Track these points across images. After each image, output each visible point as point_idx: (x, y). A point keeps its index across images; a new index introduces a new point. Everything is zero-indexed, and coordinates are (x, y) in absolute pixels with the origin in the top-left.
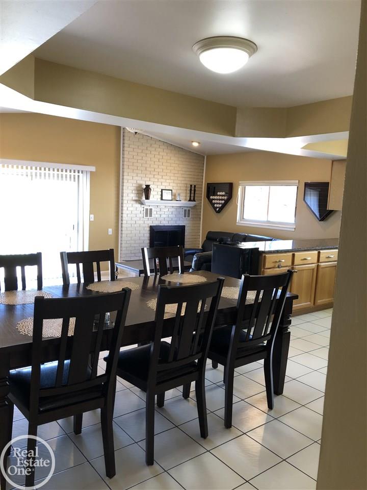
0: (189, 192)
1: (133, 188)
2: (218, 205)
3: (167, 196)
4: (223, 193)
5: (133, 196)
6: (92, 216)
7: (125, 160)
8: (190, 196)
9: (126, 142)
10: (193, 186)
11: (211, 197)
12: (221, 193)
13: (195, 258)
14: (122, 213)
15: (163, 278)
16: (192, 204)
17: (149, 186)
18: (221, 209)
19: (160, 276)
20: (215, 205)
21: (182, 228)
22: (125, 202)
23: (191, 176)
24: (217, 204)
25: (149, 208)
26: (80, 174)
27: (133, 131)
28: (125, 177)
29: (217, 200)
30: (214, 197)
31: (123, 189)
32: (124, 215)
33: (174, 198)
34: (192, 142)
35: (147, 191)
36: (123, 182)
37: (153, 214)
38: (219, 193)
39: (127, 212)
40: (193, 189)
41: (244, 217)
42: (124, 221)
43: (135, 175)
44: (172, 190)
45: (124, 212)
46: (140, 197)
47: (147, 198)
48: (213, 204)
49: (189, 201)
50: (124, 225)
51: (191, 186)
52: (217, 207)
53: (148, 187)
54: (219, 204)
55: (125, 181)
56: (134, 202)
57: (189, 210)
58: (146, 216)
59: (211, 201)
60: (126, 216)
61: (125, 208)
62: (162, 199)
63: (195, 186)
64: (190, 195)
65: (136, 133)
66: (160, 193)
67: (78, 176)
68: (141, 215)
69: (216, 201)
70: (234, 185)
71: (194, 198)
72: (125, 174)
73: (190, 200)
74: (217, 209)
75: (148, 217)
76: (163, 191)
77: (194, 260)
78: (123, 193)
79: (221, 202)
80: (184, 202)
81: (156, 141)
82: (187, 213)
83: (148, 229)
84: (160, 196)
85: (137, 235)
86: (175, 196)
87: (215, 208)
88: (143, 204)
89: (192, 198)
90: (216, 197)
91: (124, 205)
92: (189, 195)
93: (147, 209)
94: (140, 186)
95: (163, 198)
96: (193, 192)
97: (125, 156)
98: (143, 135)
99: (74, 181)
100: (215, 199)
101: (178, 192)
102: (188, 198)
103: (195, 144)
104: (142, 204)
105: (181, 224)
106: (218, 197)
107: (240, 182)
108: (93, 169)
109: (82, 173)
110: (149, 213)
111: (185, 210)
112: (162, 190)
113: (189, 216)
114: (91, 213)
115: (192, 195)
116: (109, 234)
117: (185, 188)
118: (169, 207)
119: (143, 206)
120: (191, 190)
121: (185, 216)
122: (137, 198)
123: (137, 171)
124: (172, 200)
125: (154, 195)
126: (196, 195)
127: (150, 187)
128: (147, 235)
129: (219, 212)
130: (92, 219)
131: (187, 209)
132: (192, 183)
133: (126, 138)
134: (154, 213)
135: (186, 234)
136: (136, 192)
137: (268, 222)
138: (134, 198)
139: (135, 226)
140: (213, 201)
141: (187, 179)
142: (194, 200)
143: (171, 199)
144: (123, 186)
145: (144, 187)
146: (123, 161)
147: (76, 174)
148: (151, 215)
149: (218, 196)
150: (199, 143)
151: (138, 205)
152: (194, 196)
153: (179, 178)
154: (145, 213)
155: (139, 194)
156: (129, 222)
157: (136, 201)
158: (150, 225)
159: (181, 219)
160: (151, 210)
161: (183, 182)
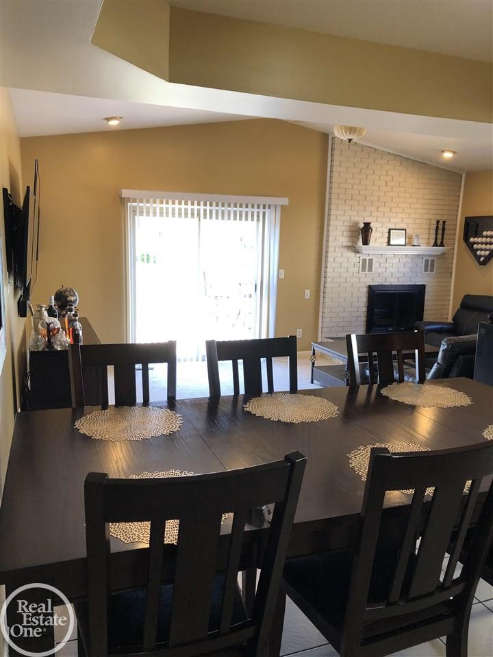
0: (433, 232)
1: (344, 228)
2: (483, 253)
3: (399, 239)
5: (344, 240)
6: (282, 271)
7: (335, 185)
8: (436, 239)
9: (336, 158)
10: (441, 223)
11: (472, 240)
12: (489, 233)
13: (443, 347)
14: (326, 267)
15: (384, 392)
16: (439, 250)
17: (369, 223)
18: (489, 258)
19: (380, 388)
20: (478, 252)
21: (422, 288)
22: (331, 249)
23: (438, 207)
24: (482, 250)
25: (368, 258)
26: (267, 211)
27: (345, 137)
28: (333, 212)
29: (482, 243)
30: (476, 240)
31: (328, 231)
32: (329, 270)
33: (409, 242)
34: (443, 151)
35: (366, 232)
36: (329, 220)
37: (373, 267)
38: (485, 233)
39: (334, 265)
40: (440, 226)
42: (328, 279)
43: (348, 208)
44: (405, 230)
46: (355, 242)
47: (366, 242)
48: (474, 251)
49: (433, 246)
50: (328, 285)
51: (438, 222)
52: (481, 256)
53: (367, 225)
54: (486, 250)
55: (332, 218)
56: (345, 250)
57: (433, 261)
58: (364, 269)
59: (470, 245)
60: (332, 270)
61: (330, 260)
62: (389, 243)
63: (444, 222)
64: (436, 237)
65: (350, 140)
66: (387, 235)
67: (264, 213)
68: (356, 269)
69: (480, 246)
71: (442, 242)
72: (333, 207)
73: (435, 245)
74: (482, 259)
75: (367, 272)
76: (392, 231)
77: (442, 348)
78: (328, 236)
79: (488, 246)
80: (425, 248)
81: (383, 154)
82: (429, 264)
83: (365, 290)
84: (386, 240)
85: (347, 299)
86: (410, 238)
87: (478, 258)
88: (358, 252)
89: (439, 242)
90: (479, 240)
91: (330, 254)
92: (434, 237)
93: (364, 260)
94: (356, 224)
95: (391, 243)
96: (440, 232)
97: (334, 180)
98: (363, 146)
99: (258, 220)
100: (477, 243)
101: (418, 231)
102: (432, 242)
103: (448, 155)
104: (357, 252)
105: (420, 282)
106: (484, 240)
108: (285, 201)
109: (269, 208)
110: (367, 265)
111: (427, 261)
112: (390, 230)
113: (432, 270)
114: (280, 267)
115: (439, 237)
116: (306, 297)
117: (427, 227)
118: (399, 256)
119: (358, 255)
120: (437, 228)
121: (426, 270)
122: (349, 244)
123: (351, 202)
124: (405, 245)
125: (377, 238)
126: (445, 237)
127: (371, 225)
128: (363, 299)
129: (484, 263)
130: (282, 277)
131: (430, 259)
132: (438, 218)
133: (336, 152)
134: (375, 265)
135: (426, 298)
136: (349, 234)
138: (345, 244)
139: (346, 285)
140: (475, 246)
141: (431, 212)
142: (442, 245)
144: (329, 225)
145: (362, 226)
146: (331, 188)
147: (261, 210)
148: (370, 269)
149: (483, 237)
150: (454, 153)
151: (351, 254)
152: (442, 238)
153: (419, 211)
154: (361, 266)
155: (353, 238)
156: (336, 280)
157: (348, 247)
158: (368, 284)
159: (419, 275)
160: (371, 261)
161: (424, 216)
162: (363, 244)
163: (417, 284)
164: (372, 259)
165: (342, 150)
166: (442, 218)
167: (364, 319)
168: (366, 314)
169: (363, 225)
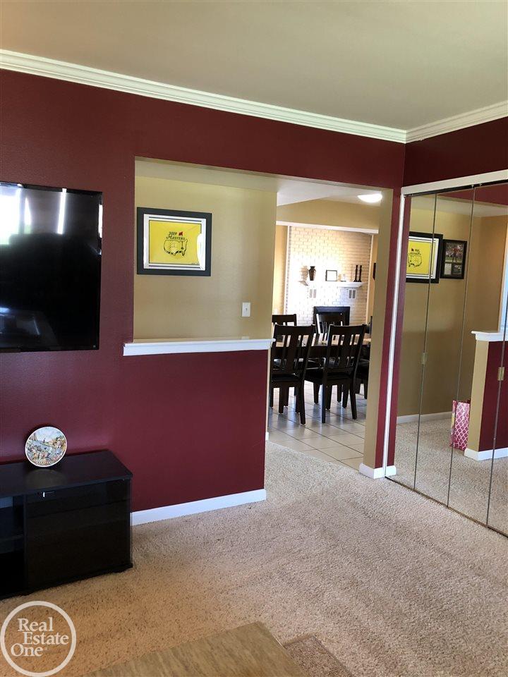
0: (354, 272)
1: (299, 270)
3: (332, 276)
5: (298, 277)
7: (292, 243)
8: (356, 277)
10: (359, 267)
14: (287, 294)
16: (358, 284)
21: (348, 309)
22: (290, 283)
23: (357, 257)
25: (313, 289)
28: (291, 259)
31: (288, 271)
33: (339, 279)
35: (312, 270)
36: (289, 264)
40: (359, 269)
42: (288, 302)
43: (301, 257)
44: (336, 271)
46: (305, 278)
47: (312, 279)
49: (354, 281)
50: (288, 306)
51: (357, 266)
53: (313, 268)
55: (291, 263)
56: (299, 283)
57: (354, 291)
58: (311, 296)
62: (326, 280)
63: (361, 266)
66: (325, 274)
68: (306, 296)
71: (360, 279)
73: (356, 281)
75: (313, 298)
76: (328, 272)
78: (288, 274)
80: (350, 283)
82: (352, 294)
83: (312, 309)
84: (325, 277)
85: (301, 316)
86: (340, 276)
88: (307, 285)
89: (358, 279)
92: (355, 275)
93: (311, 290)
94: (306, 267)
95: (328, 279)
96: (358, 272)
97: (292, 239)
101: (344, 272)
105: (346, 305)
110: (313, 294)
111: (350, 291)
113: (354, 297)
115: (358, 275)
117: (350, 269)
119: (307, 287)
120: (356, 270)
121: (350, 297)
122: (302, 280)
123: (303, 253)
124: (336, 281)
125: (319, 274)
126: (362, 276)
127: (315, 268)
128: (311, 316)
131: (352, 290)
132: (357, 264)
134: (318, 293)
135: (351, 315)
136: (301, 273)
138: (299, 280)
139: (300, 306)
141: (352, 259)
142: (360, 281)
144: (289, 268)
145: (309, 268)
146: (290, 244)
148: (315, 296)
151: (303, 286)
152: (360, 277)
153: (345, 259)
154: (309, 294)
155: (304, 276)
157: (301, 282)
158: (314, 306)
159: (346, 300)
161: (349, 263)
162: (310, 280)
163: (344, 306)
164: (316, 290)
166: (359, 264)
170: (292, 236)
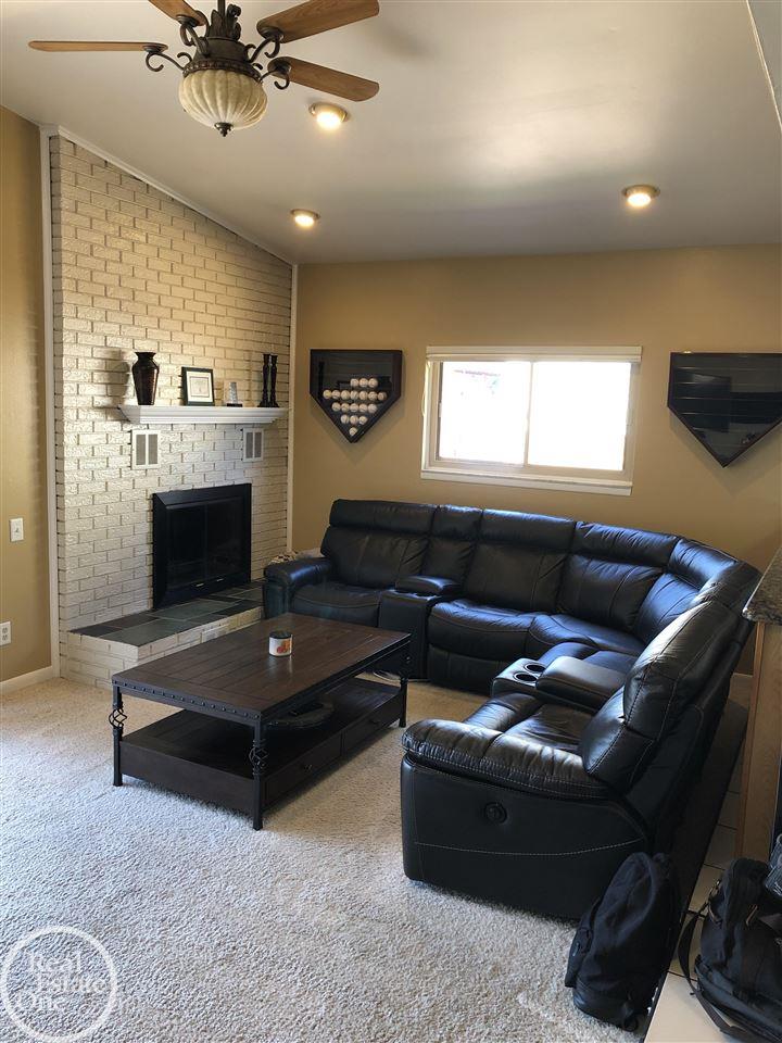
0: (256, 376)
1: (93, 364)
2: (353, 419)
3: (199, 389)
4: (373, 382)
5: (96, 393)
7: (67, 258)
8: (266, 391)
9: (66, 189)
10: (271, 359)
11: (327, 394)
12: (363, 382)
14: (58, 458)
16: (268, 414)
17: (151, 355)
18: (364, 430)
20: (344, 419)
21: (242, 493)
22: (69, 415)
23: (259, 328)
24: (350, 414)
25: (147, 433)
28: (67, 324)
29: (350, 401)
30: (336, 394)
31: (57, 369)
32: (69, 466)
33: (219, 398)
34: (293, 212)
35: (143, 373)
36: (57, 342)
37: (159, 452)
38: (354, 382)
39: (79, 453)
40: (270, 367)
41: (441, 455)
42: (67, 487)
43: (99, 316)
44: (211, 371)
45: (67, 453)
46: (119, 395)
47: (146, 397)
48: (335, 417)
49: (262, 405)
50: (67, 503)
51: (266, 357)
52: (350, 425)
53: (146, 359)
54: (359, 414)
55: (67, 337)
56: (96, 415)
57: (258, 435)
58: (141, 461)
59: (326, 405)
60: (74, 466)
61: (69, 439)
62: (184, 401)
63: (274, 358)
64: (265, 387)
66: (178, 382)
68: (124, 461)
69: (345, 407)
70: (406, 358)
71: (273, 396)
72: (67, 310)
73: (264, 403)
74: (353, 431)
75: (147, 465)
76: (189, 374)
78: (58, 382)
79: (363, 407)
80: (248, 411)
81: (162, 199)
82: (258, 441)
83: (146, 506)
84: (178, 393)
85: (111, 531)
86: (220, 389)
87: (344, 429)
88: (128, 421)
89: (269, 398)
90: (344, 394)
93: (141, 438)
94: (117, 356)
95: (190, 399)
96: (269, 376)
97: (65, 245)
98: (122, 174)
100: (340, 401)
101: (229, 375)
102: (256, 397)
103: (304, 221)
104: (124, 420)
105: (249, 482)
106: (353, 395)
107: (429, 349)
110: (146, 450)
111: (249, 435)
112: (184, 370)
113: (258, 455)
116: (14, 537)
117: (245, 365)
118: (204, 428)
119: (128, 427)
120: (266, 371)
121: (249, 455)
122: (106, 401)
123: (105, 303)
124: (212, 404)
125: (162, 387)
126: (277, 387)
127: (156, 359)
128: (144, 528)
129: (355, 439)
131: (254, 431)
132: (268, 351)
133: (66, 177)
134: (162, 449)
135: (253, 510)
136: (105, 378)
137: (527, 468)
138: (99, 401)
139: (107, 499)
140: (336, 406)
142: (273, 403)
143: (210, 400)
144: (58, 355)
145: (132, 359)
146: (57, 264)
148: (154, 460)
149: (351, 389)
150: (316, 216)
151: (113, 426)
152: (273, 392)
153: (230, 333)
154: (134, 453)
155: (115, 384)
156: (85, 488)
157: (105, 409)
158: (150, 493)
159: (239, 465)
160: (153, 438)
161: (241, 345)
162: (141, 403)
163: (237, 483)
164: (156, 436)
165: (76, 174)
166: (273, 351)
167: (147, 571)
168: (150, 560)
169: (136, 358)
170: (66, 231)
